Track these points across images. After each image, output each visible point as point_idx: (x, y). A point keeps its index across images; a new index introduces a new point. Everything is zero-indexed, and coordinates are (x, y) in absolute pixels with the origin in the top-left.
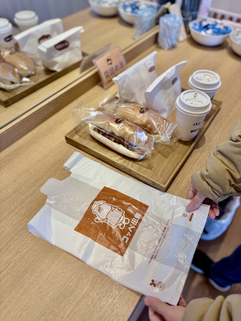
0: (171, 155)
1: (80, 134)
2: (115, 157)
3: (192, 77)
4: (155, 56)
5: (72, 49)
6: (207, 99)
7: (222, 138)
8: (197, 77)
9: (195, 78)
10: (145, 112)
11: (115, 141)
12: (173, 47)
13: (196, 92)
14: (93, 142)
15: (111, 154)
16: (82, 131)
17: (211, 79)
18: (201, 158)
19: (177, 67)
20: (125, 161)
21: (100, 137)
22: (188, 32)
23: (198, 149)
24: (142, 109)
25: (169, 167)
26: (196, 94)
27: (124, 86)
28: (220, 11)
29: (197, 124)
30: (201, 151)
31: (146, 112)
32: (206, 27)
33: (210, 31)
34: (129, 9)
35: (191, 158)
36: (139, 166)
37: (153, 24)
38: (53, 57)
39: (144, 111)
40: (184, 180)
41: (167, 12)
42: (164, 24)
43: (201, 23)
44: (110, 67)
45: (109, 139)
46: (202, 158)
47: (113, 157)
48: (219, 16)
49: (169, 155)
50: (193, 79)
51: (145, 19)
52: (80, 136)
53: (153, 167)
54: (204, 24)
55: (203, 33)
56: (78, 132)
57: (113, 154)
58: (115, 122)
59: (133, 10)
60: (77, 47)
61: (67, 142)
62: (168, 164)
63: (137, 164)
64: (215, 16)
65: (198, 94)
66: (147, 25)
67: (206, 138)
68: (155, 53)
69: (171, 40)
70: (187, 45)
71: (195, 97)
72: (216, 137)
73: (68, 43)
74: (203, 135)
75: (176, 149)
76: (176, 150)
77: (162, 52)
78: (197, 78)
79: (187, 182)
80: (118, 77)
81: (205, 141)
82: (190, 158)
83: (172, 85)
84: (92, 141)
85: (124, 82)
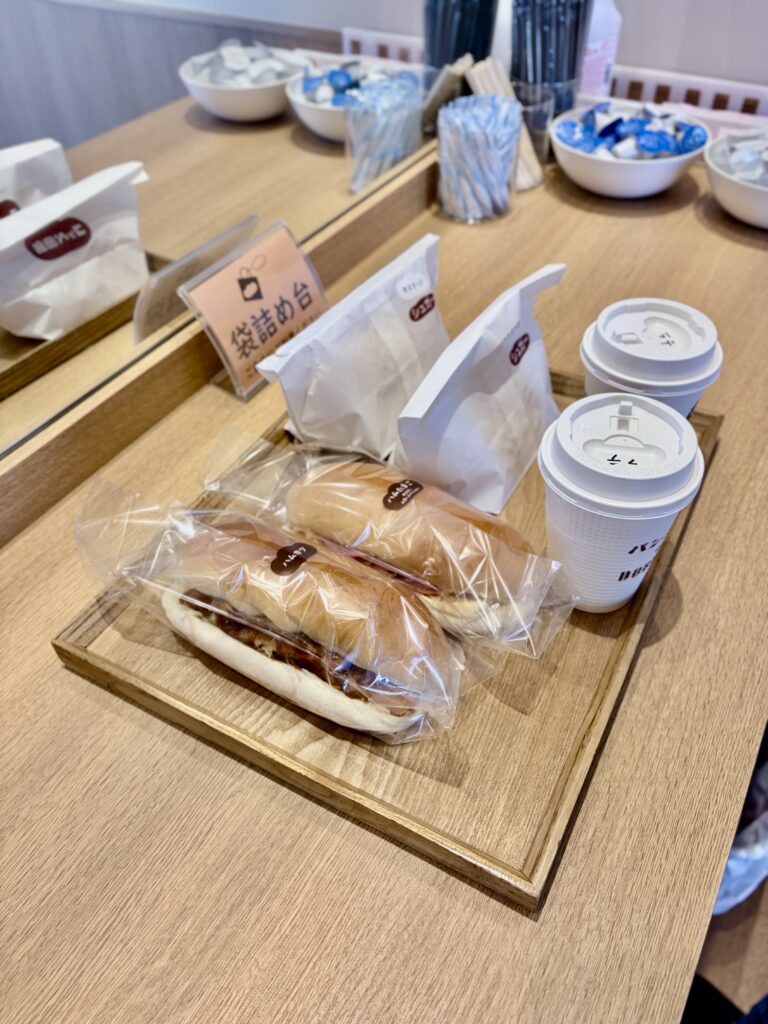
0: (544, 694)
1: (126, 620)
2: (284, 730)
3: (597, 331)
4: (431, 254)
5: (105, 248)
6: (680, 435)
7: (750, 579)
8: (618, 333)
9: (607, 336)
10: (406, 503)
11: (277, 656)
12: (498, 211)
13: (623, 403)
14: (182, 659)
15: (264, 712)
16: (136, 605)
17: (674, 336)
18: (675, 689)
19: (525, 295)
20: (332, 748)
21: (210, 636)
22: (548, 156)
23: (656, 645)
24: (393, 487)
25: (542, 763)
26: (625, 411)
27: (310, 393)
28: (651, 76)
29: (647, 547)
30: (670, 656)
31: (413, 502)
32: (613, 133)
33: (627, 146)
34: (325, 92)
35: (635, 697)
36: (401, 769)
37: (417, 135)
38: (25, 287)
39: (400, 497)
40: (621, 824)
41: (466, 88)
42: (455, 130)
43: (588, 121)
44: (255, 307)
45: (250, 644)
46: (680, 692)
47: (275, 727)
48: (649, 90)
49: (533, 693)
50: (598, 339)
51: (382, 121)
52: (127, 633)
53: (465, 769)
54: (603, 121)
55: (602, 154)
56: (114, 613)
57: (274, 713)
58: (270, 571)
59: (340, 91)
60: (124, 241)
61: (67, 668)
62: (535, 742)
63: (388, 757)
64: (635, 91)
65: (637, 412)
66: (392, 142)
67: (682, 585)
68: (430, 239)
69: (489, 188)
70: (546, 201)
71: (623, 423)
72: (724, 578)
73: (84, 227)
74: (667, 574)
75: (560, 657)
76: (560, 665)
77: (456, 231)
78: (618, 338)
79: (635, 834)
80: (281, 356)
81: (680, 601)
82: (631, 697)
83: (513, 367)
84: (177, 653)
85: (308, 373)
